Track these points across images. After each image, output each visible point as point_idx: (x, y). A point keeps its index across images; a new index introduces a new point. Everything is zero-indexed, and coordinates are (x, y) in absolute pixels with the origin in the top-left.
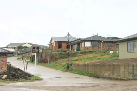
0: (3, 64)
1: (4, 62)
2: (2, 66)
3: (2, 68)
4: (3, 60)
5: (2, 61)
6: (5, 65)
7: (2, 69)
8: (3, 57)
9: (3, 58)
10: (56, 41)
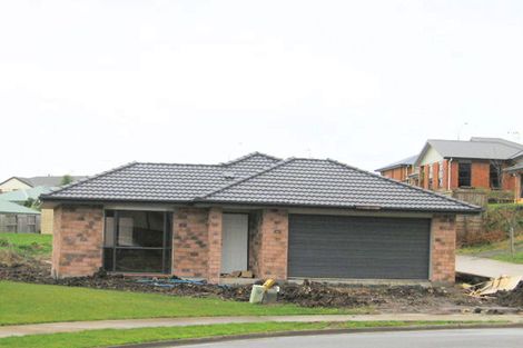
0: (442, 252)
1: (443, 244)
2: (440, 260)
3: (440, 268)
4: (440, 237)
5: (438, 240)
6: (447, 256)
7: (439, 272)
8: (441, 224)
9: (441, 228)
10: (449, 158)
